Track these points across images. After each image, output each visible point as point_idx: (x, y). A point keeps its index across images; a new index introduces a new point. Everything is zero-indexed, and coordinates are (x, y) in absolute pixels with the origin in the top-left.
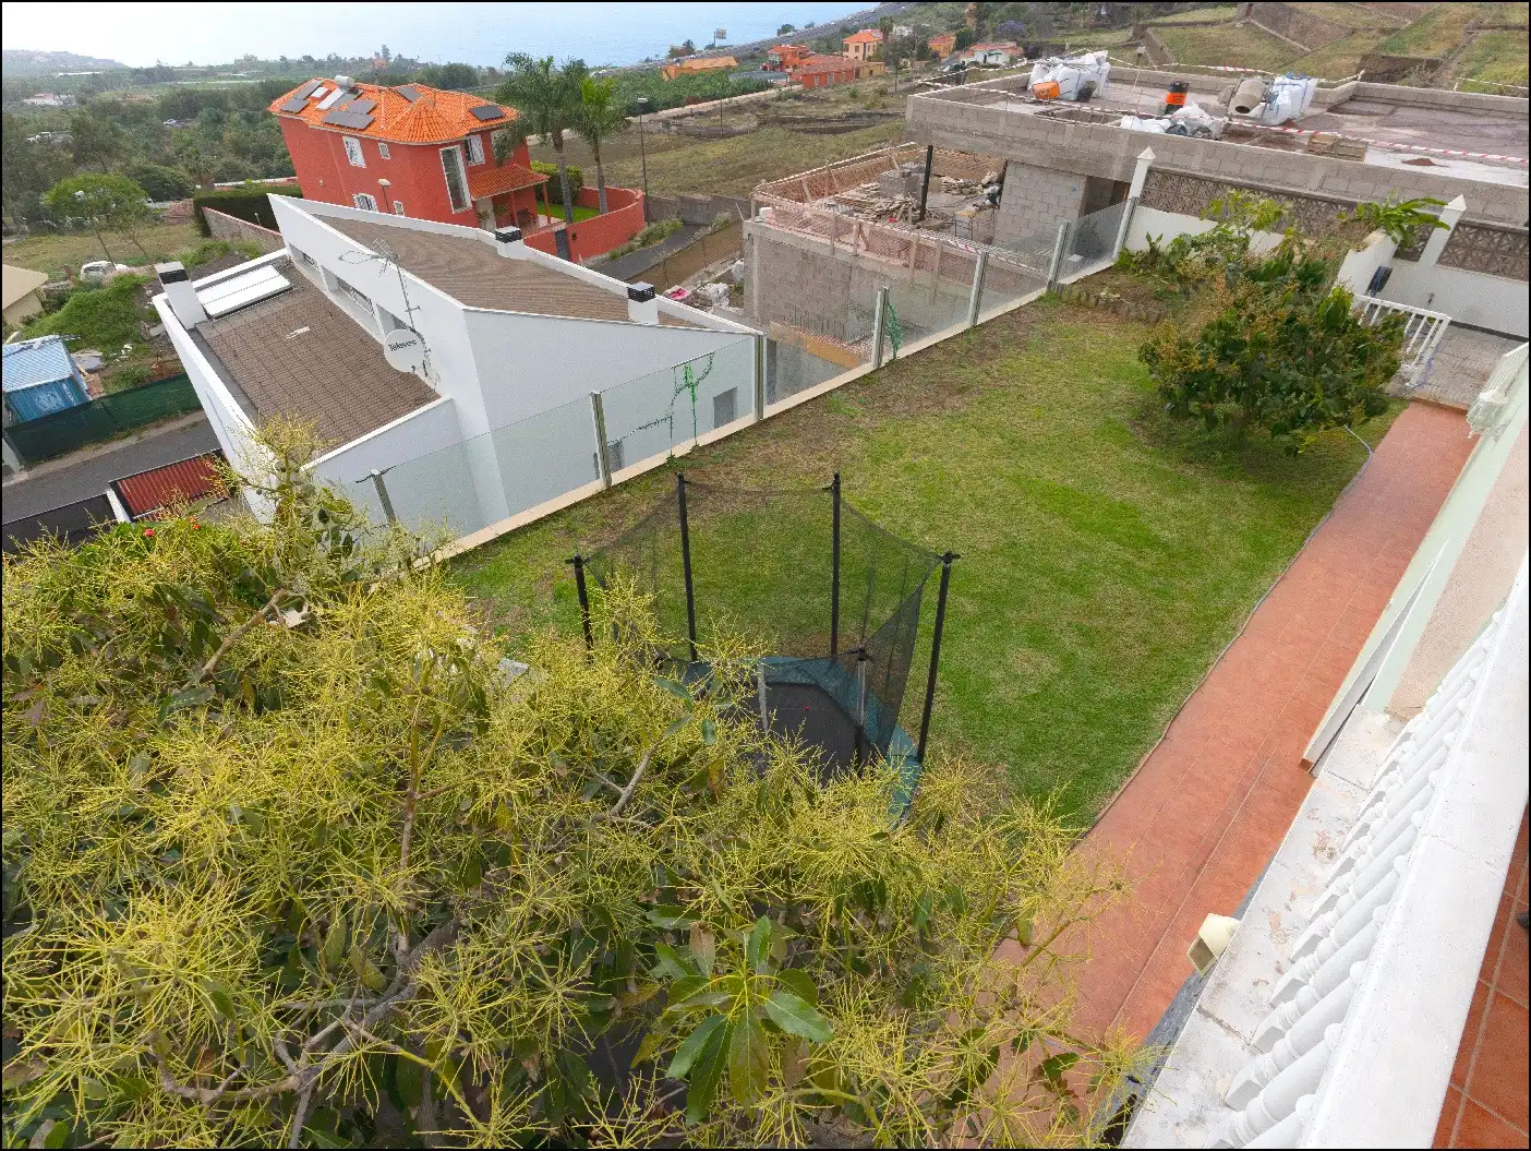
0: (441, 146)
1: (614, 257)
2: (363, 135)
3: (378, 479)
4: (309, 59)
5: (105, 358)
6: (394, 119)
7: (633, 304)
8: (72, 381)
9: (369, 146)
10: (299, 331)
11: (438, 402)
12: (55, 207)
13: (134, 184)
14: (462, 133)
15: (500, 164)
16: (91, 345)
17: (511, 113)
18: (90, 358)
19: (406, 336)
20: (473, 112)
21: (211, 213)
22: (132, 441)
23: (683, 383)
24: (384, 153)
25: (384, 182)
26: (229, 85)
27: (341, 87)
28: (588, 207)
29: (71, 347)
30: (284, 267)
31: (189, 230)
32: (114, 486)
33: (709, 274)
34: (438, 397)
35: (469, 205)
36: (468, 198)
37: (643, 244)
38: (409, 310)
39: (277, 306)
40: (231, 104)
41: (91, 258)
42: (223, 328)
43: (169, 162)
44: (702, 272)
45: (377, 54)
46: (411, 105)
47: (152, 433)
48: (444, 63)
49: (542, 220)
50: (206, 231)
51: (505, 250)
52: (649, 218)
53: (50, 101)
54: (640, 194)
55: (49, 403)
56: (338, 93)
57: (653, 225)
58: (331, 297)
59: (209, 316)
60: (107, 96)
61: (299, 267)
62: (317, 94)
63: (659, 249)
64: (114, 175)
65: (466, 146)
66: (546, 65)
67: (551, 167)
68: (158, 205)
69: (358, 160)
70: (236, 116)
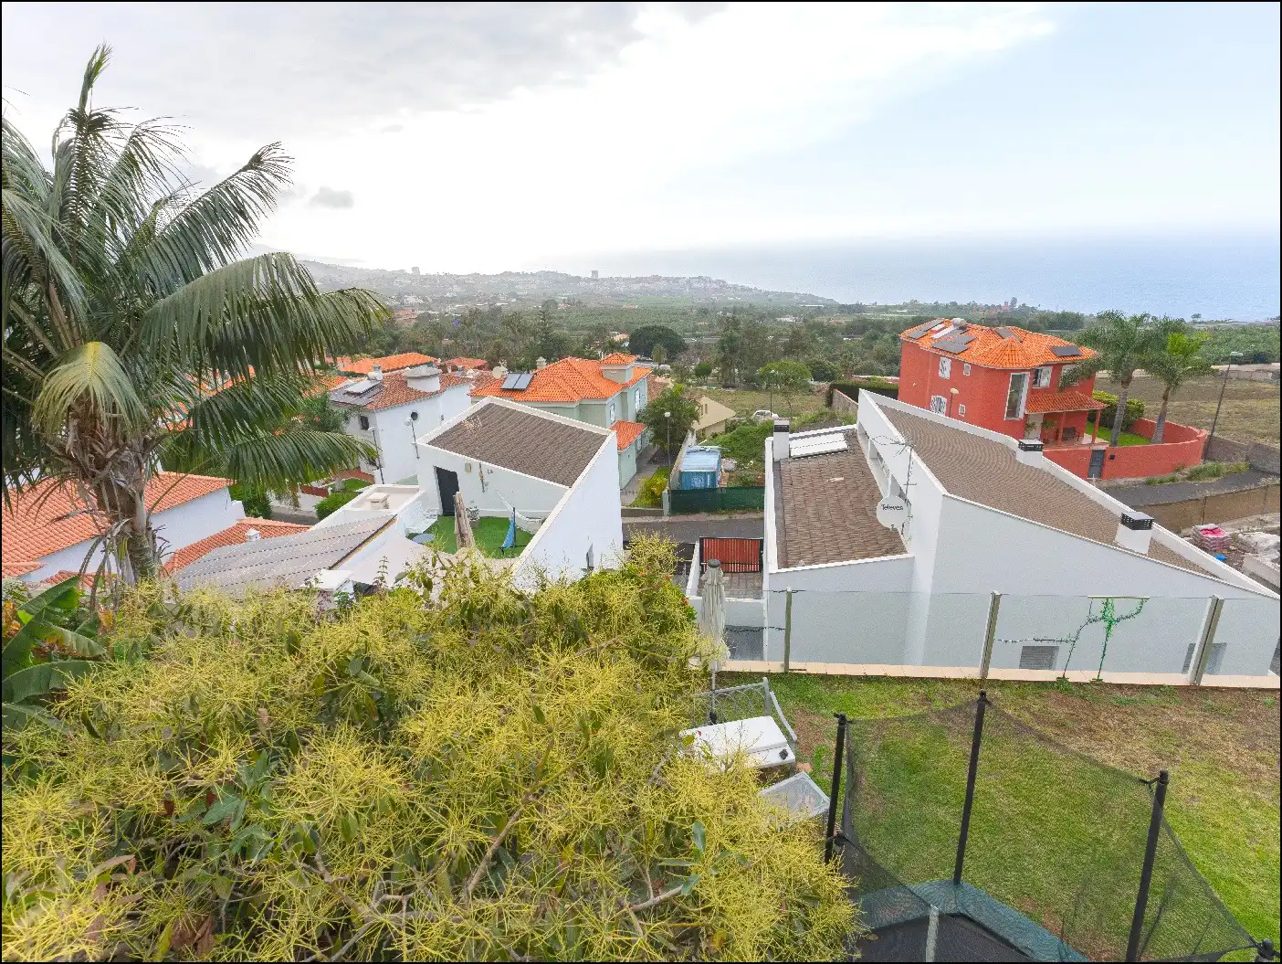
0: (1013, 371)
1: (1149, 483)
2: (956, 357)
3: (789, 595)
4: (954, 304)
5: (738, 466)
6: (984, 349)
7: (1122, 529)
8: (714, 475)
9: (957, 365)
10: (837, 479)
11: (904, 556)
12: (761, 377)
13: (808, 370)
14: (1035, 364)
15: (1062, 389)
16: (734, 457)
17: (1088, 353)
18: (730, 464)
19: (900, 502)
20: (1053, 349)
21: (837, 392)
22: (724, 518)
23: (1100, 615)
24: (967, 372)
25: (954, 391)
26: (891, 317)
27: (955, 325)
28: (1141, 436)
29: (724, 455)
30: (851, 437)
31: (820, 401)
32: (701, 541)
33: (1263, 522)
34: (906, 552)
35: (1021, 416)
36: (1022, 411)
37: (1190, 478)
38: (908, 484)
39: (833, 460)
40: (888, 329)
41: (762, 408)
42: (794, 465)
43: (833, 359)
44: (1253, 519)
45: (1006, 303)
46: (1001, 341)
47: (737, 516)
48: (1060, 311)
49: (1087, 439)
50: (830, 402)
51: (1022, 457)
52: (1206, 456)
53: (789, 319)
54: (1205, 433)
55: (698, 483)
56: (951, 328)
57: (1210, 464)
58: (869, 462)
59: (790, 456)
60: (819, 319)
61: (859, 438)
62: (937, 328)
63: (1206, 486)
64: (801, 364)
65: (1036, 374)
66: (1138, 321)
67: (1115, 398)
68: (816, 383)
69: (946, 374)
70: (886, 336)
